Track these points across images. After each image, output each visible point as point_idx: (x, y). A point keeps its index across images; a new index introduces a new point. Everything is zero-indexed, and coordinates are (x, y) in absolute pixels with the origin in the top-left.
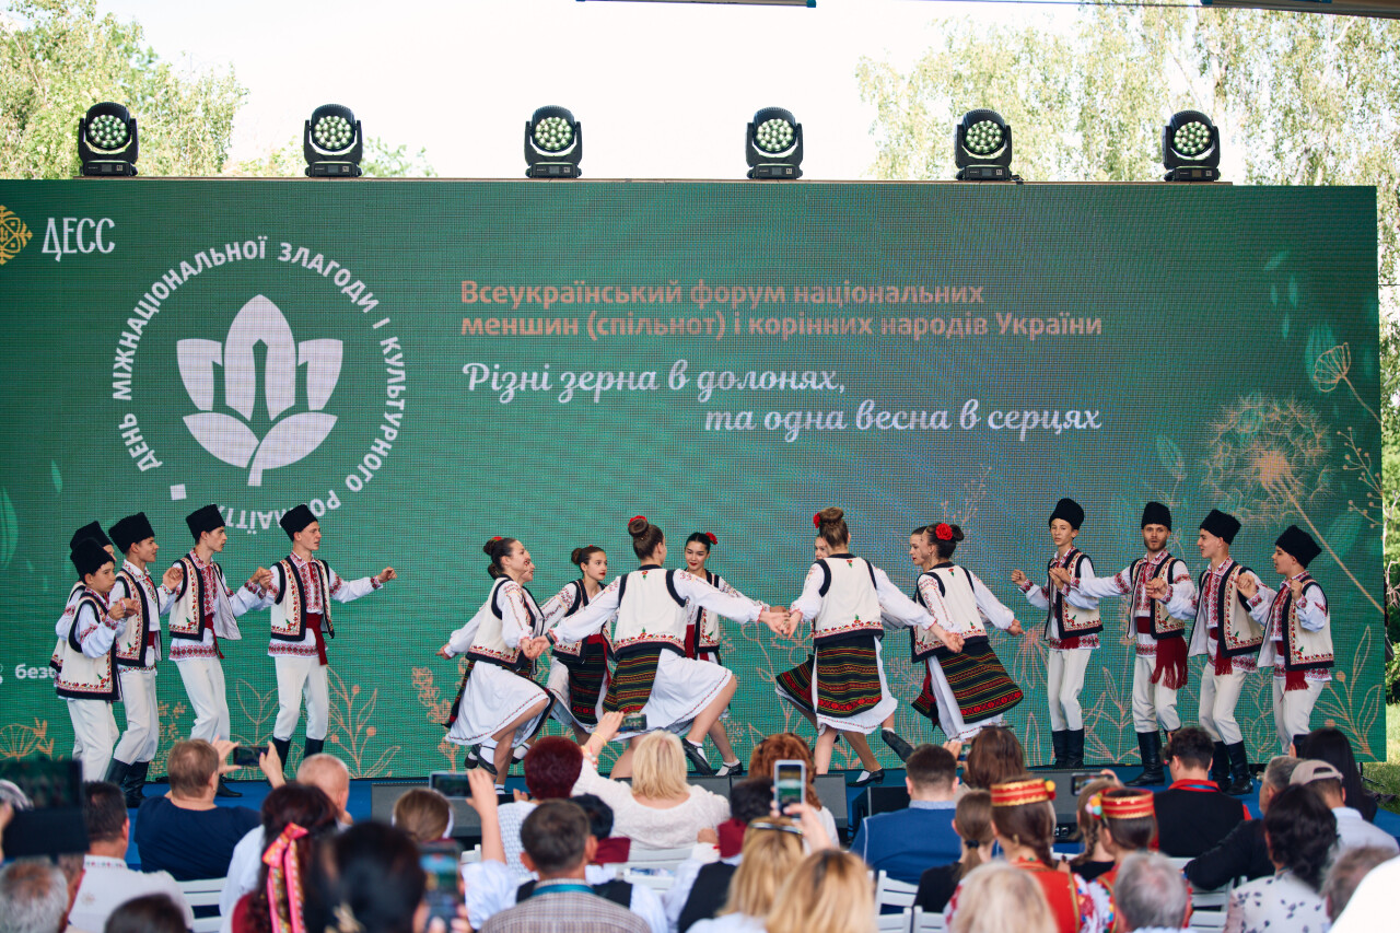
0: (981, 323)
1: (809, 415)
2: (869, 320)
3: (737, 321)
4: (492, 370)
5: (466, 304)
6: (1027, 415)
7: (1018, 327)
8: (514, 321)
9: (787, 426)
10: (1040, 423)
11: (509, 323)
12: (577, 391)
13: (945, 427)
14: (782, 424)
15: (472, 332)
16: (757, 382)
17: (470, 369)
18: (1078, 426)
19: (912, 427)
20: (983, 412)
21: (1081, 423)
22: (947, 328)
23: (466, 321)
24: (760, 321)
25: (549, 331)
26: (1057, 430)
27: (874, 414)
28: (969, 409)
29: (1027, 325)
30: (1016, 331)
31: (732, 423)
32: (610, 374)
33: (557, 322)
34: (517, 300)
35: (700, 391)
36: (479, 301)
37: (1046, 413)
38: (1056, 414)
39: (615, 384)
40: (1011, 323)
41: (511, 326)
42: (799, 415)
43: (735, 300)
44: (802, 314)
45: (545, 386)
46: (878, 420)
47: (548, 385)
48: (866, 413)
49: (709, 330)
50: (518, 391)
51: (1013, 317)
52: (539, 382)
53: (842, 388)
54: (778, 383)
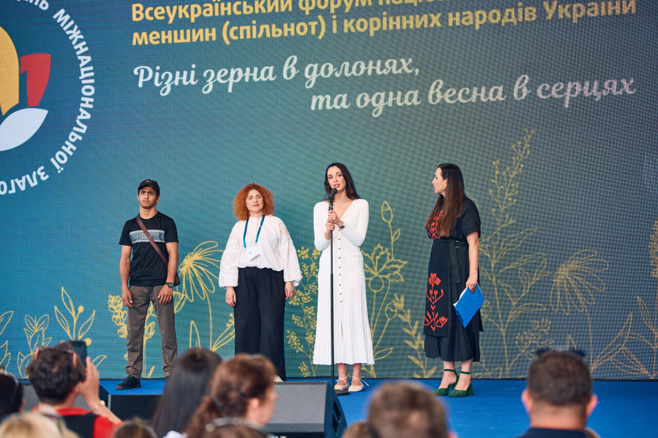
0: (530, 11)
1: (391, 94)
2: (439, 15)
3: (334, 23)
4: (154, 71)
5: (135, 22)
6: (570, 86)
7: (563, 11)
8: (170, 32)
9: (374, 104)
10: (582, 92)
11: (166, 34)
12: (216, 84)
13: (501, 99)
14: (370, 103)
15: (140, 43)
16: (350, 70)
17: (139, 71)
18: (615, 93)
19: (474, 101)
20: (532, 86)
21: (617, 90)
22: (502, 18)
23: (136, 35)
24: (352, 21)
25: (195, 39)
26: (596, 97)
27: (443, 91)
28: (522, 82)
29: (570, 10)
30: (561, 16)
31: (332, 103)
32: (240, 70)
33: (201, 31)
34: (172, 17)
35: (308, 79)
36: (145, 17)
37: (587, 84)
38: (596, 83)
39: (243, 78)
40: (557, 11)
41: (167, 37)
42: (383, 95)
43: (333, 8)
44: (385, 13)
45: (193, 83)
46: (447, 96)
47: (195, 80)
48: (438, 90)
49: (313, 32)
50: (173, 86)
51: (558, 4)
52: (188, 78)
53: (417, 71)
54: (366, 71)
